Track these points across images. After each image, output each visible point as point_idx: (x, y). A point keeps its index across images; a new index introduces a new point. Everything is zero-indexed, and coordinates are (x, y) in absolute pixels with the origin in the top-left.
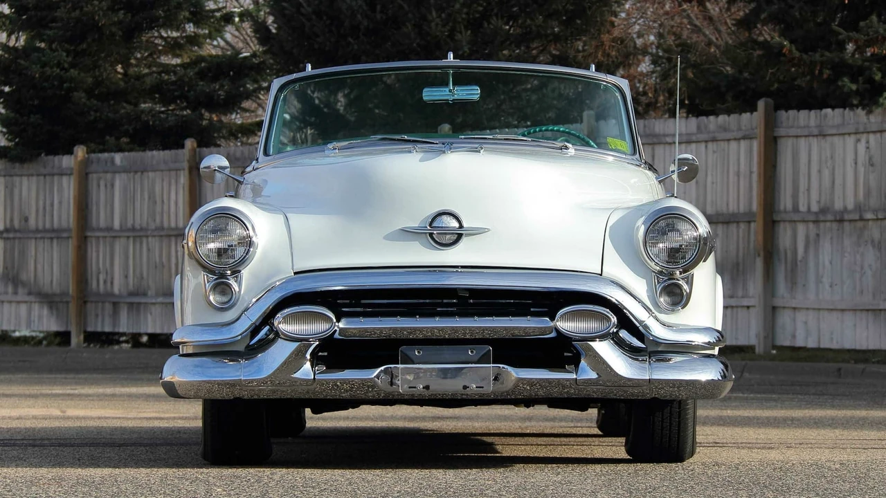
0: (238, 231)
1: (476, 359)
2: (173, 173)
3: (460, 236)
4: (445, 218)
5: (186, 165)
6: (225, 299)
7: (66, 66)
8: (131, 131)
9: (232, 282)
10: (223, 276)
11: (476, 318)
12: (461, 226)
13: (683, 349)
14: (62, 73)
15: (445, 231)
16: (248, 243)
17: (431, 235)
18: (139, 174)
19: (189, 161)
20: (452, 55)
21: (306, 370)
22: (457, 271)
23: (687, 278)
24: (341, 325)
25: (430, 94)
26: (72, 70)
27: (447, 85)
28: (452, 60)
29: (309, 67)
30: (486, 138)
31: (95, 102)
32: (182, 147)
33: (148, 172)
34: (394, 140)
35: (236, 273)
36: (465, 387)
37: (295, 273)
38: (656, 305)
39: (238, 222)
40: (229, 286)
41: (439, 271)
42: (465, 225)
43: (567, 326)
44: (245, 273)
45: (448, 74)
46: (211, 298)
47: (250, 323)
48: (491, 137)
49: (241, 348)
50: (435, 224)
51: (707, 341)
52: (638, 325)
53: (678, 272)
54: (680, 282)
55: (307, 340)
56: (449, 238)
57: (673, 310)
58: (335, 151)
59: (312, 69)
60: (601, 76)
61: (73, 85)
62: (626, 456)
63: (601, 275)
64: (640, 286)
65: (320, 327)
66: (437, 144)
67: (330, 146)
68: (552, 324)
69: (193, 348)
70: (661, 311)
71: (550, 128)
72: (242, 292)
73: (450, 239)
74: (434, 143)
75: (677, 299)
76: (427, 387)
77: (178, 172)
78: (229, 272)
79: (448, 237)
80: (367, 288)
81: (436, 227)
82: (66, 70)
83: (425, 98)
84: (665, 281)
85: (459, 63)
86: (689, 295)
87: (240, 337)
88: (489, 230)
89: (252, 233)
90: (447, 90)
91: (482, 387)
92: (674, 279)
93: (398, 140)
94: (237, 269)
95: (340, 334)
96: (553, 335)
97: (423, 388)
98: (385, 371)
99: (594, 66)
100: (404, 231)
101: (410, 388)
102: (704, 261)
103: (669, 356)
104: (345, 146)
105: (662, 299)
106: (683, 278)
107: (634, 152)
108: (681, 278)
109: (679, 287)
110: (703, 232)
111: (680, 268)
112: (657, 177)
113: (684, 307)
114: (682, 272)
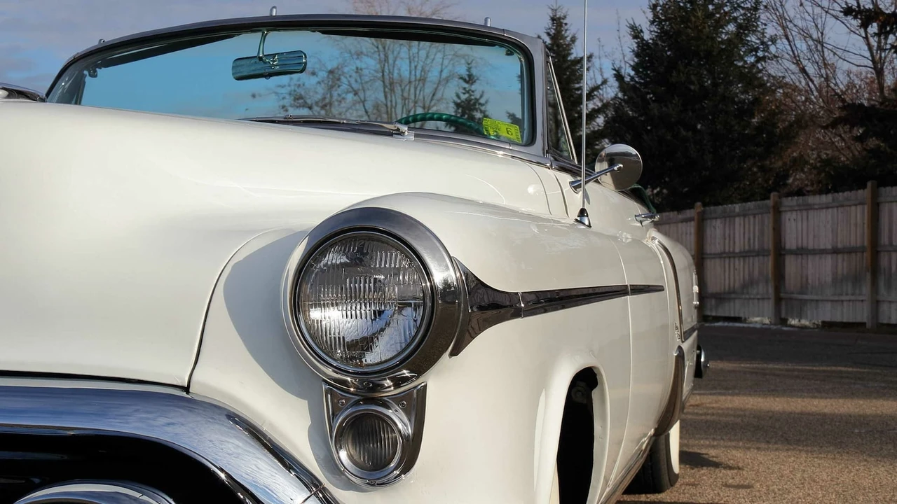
23: (408, 397)
38: (333, 467)
53: (388, 383)
54: (391, 412)
57: (375, 484)
63: (188, 390)
75: (383, 451)
84: (357, 403)
86: (412, 447)
92: (378, 401)
102: (455, 353)
105: (343, 455)
106: (398, 399)
107: (531, 141)
108: (393, 398)
109: (388, 424)
110: (441, 275)
111: (386, 369)
112: (573, 183)
113: (406, 470)
114: (399, 382)
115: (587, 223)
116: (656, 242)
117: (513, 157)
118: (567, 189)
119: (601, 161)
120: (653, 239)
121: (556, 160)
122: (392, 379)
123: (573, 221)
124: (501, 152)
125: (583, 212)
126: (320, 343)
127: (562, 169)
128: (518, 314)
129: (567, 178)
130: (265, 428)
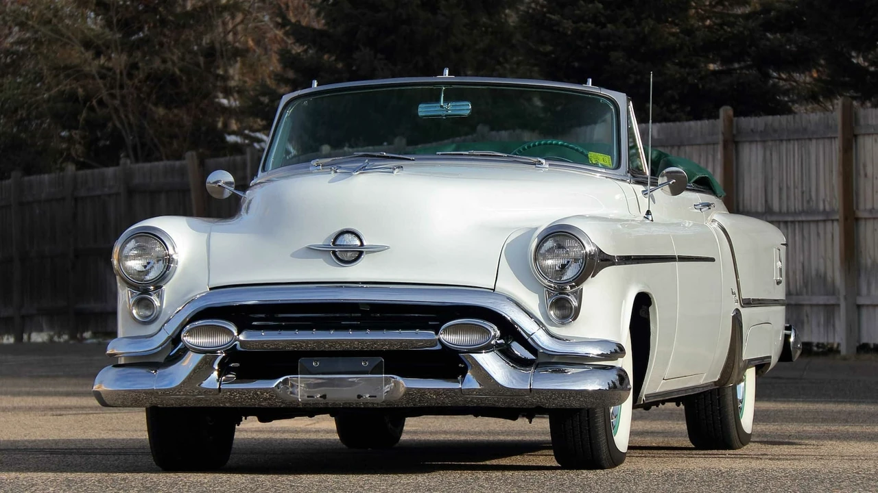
0: (157, 249)
1: (370, 369)
2: (711, 147)
3: (361, 253)
4: (346, 236)
5: (721, 138)
6: (148, 313)
7: (603, 20)
8: (677, 97)
9: (154, 298)
10: (147, 291)
11: (368, 331)
12: (362, 244)
13: (578, 360)
14: (598, 28)
15: (348, 248)
16: (168, 261)
17: (334, 253)
18: (676, 148)
19: (723, 134)
20: (447, 71)
21: (213, 380)
22: (363, 287)
23: (576, 292)
24: (242, 337)
25: (424, 110)
26: (609, 25)
27: (438, 100)
28: (447, 76)
29: (315, 83)
30: (462, 154)
31: (636, 63)
32: (717, 117)
33: (684, 145)
34: (374, 156)
35: (158, 287)
36: (359, 397)
37: (210, 289)
38: (548, 318)
39: (158, 241)
40: (151, 302)
41: (346, 287)
42: (365, 243)
43: (449, 338)
44: (167, 288)
45: (441, 90)
46: (134, 312)
47: (167, 336)
48: (467, 153)
49: (161, 359)
50: (338, 243)
51: (600, 353)
52: (527, 337)
53: (568, 287)
54: (570, 297)
55: (215, 352)
56: (349, 256)
57: (563, 324)
58: (318, 168)
59: (318, 85)
60: (596, 90)
61: (611, 43)
62: (555, 464)
63: (494, 290)
64: (532, 301)
65: (221, 340)
66: (413, 160)
67: (314, 163)
68: (437, 337)
69: (125, 359)
70: (553, 325)
71: (549, 142)
72: (164, 307)
73: (351, 257)
74: (410, 160)
75: (566, 312)
76: (324, 397)
77: (716, 146)
78: (152, 288)
79: (349, 254)
80: (280, 302)
81: (340, 245)
82: (604, 26)
83: (420, 114)
84: (557, 295)
85: (453, 79)
86: (578, 310)
87: (160, 348)
88: (389, 248)
89: (171, 251)
90: (438, 105)
91: (375, 397)
92: (564, 294)
93: (378, 156)
94: (158, 285)
95: (241, 347)
96: (439, 347)
97: (320, 397)
98: (285, 382)
99: (591, 80)
100: (310, 249)
101: (308, 397)
102: (593, 276)
103: (563, 367)
104: (328, 162)
105: (552, 313)
106: (573, 293)
107: (618, 166)
108: (571, 293)
109: (568, 301)
110: (589, 248)
111: (568, 282)
112: (644, 191)
113: (574, 320)
114: (572, 287)
115: (650, 219)
116: (716, 224)
117: (607, 177)
118: (640, 195)
119: (662, 176)
120: (713, 221)
121: (634, 177)
122: (570, 286)
123: (642, 218)
124: (598, 175)
125: (648, 213)
126: (544, 272)
127: (638, 183)
128: (614, 264)
129: (640, 188)
130: (523, 304)
